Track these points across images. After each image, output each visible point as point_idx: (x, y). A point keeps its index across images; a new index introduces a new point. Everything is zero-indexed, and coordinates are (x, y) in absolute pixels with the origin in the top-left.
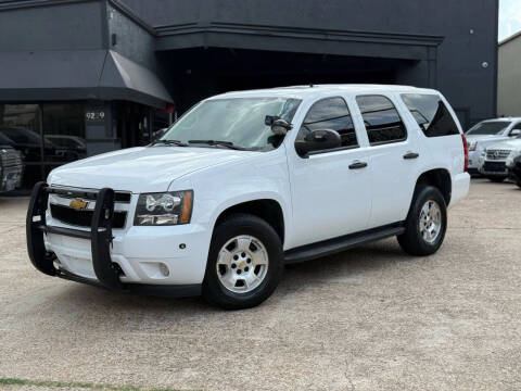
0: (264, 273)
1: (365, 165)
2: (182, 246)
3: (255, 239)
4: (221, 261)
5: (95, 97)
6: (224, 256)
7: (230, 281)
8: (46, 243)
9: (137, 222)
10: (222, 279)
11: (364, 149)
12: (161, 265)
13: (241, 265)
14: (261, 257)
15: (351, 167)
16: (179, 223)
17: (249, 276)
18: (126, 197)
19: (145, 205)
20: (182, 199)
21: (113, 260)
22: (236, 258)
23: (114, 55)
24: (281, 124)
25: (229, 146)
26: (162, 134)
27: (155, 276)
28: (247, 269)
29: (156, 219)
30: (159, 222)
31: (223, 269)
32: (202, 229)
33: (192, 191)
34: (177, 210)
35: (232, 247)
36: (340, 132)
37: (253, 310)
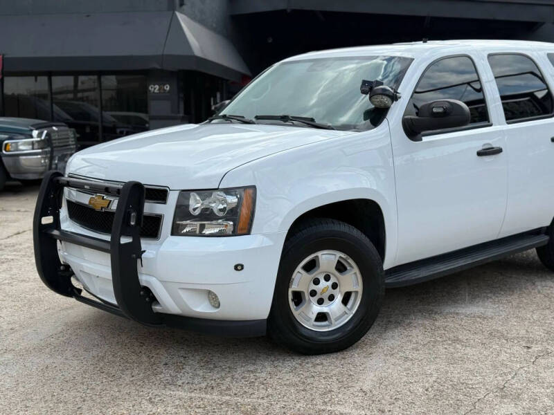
0: (355, 304)
1: (499, 151)
2: (239, 267)
3: (343, 255)
4: (294, 287)
5: (158, 67)
6: (300, 281)
7: (307, 315)
8: (61, 253)
9: (176, 231)
10: (296, 312)
11: (499, 129)
12: (209, 292)
13: (323, 292)
14: (352, 281)
15: (479, 154)
16: (234, 234)
17: (334, 308)
18: (160, 195)
19: (188, 206)
20: (240, 200)
21: (143, 283)
22: (316, 282)
23: (181, 17)
24: (384, 92)
25: (310, 123)
26: (223, 107)
27: (201, 308)
28: (331, 298)
29: (202, 227)
30: (207, 232)
31: (298, 297)
32: (268, 242)
33: (254, 187)
34: (232, 214)
35: (311, 267)
36: (468, 103)
37: (340, 355)
